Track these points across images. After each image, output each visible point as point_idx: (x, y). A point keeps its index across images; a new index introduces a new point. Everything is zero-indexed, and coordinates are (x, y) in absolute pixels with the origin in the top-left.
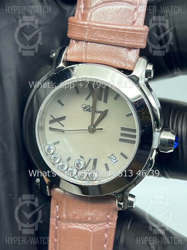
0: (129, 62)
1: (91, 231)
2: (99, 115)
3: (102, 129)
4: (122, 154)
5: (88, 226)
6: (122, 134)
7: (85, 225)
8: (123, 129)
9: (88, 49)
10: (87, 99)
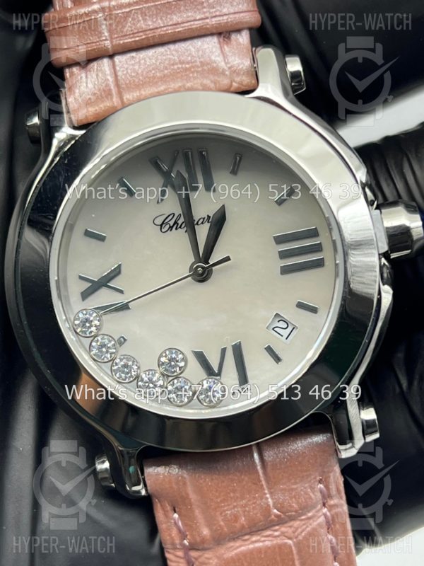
1: (290, 542)
2: (207, 226)
3: (228, 259)
4: (301, 306)
5: (276, 533)
6: (283, 255)
7: (269, 532)
8: (279, 240)
9: (120, 74)
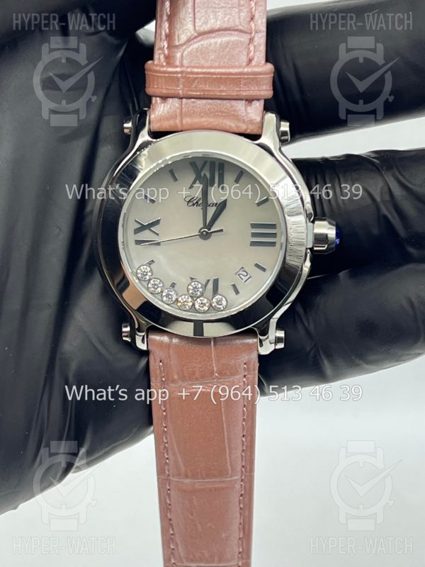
0: (251, 122)
2: (214, 208)
3: (222, 230)
4: (257, 265)
6: (254, 235)
7: (210, 385)
8: (254, 226)
9: (184, 110)
10: (191, 187)
